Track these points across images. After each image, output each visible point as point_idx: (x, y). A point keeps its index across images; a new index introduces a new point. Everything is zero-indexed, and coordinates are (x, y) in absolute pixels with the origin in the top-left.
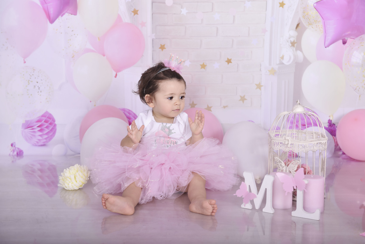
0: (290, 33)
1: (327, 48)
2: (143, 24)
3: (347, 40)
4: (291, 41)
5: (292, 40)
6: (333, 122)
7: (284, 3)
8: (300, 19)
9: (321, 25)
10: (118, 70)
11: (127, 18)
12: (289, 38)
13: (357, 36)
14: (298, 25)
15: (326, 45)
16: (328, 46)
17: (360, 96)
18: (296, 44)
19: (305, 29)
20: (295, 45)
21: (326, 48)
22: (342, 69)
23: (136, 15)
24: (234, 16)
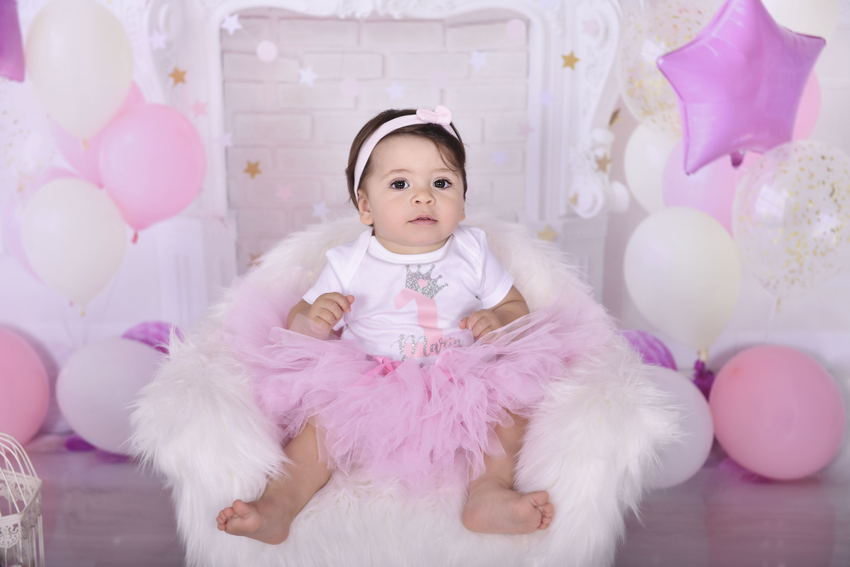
0: (594, 136)
1: (693, 177)
2: (200, 109)
3: (743, 156)
4: (596, 156)
5: (600, 153)
6: (708, 366)
7: (576, 56)
8: (620, 100)
9: (675, 114)
10: (139, 224)
11: (155, 93)
12: (593, 149)
13: (770, 146)
14: (615, 115)
15: (689, 168)
16: (695, 170)
17: (779, 302)
18: (610, 165)
19: (633, 124)
20: (609, 167)
21: (688, 174)
22: (730, 231)
23: (180, 85)
24: (442, 91)
